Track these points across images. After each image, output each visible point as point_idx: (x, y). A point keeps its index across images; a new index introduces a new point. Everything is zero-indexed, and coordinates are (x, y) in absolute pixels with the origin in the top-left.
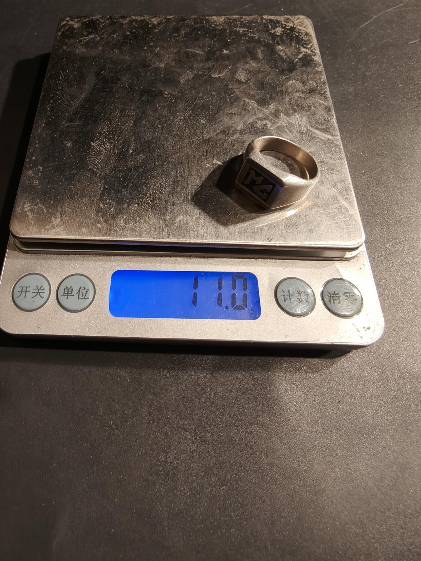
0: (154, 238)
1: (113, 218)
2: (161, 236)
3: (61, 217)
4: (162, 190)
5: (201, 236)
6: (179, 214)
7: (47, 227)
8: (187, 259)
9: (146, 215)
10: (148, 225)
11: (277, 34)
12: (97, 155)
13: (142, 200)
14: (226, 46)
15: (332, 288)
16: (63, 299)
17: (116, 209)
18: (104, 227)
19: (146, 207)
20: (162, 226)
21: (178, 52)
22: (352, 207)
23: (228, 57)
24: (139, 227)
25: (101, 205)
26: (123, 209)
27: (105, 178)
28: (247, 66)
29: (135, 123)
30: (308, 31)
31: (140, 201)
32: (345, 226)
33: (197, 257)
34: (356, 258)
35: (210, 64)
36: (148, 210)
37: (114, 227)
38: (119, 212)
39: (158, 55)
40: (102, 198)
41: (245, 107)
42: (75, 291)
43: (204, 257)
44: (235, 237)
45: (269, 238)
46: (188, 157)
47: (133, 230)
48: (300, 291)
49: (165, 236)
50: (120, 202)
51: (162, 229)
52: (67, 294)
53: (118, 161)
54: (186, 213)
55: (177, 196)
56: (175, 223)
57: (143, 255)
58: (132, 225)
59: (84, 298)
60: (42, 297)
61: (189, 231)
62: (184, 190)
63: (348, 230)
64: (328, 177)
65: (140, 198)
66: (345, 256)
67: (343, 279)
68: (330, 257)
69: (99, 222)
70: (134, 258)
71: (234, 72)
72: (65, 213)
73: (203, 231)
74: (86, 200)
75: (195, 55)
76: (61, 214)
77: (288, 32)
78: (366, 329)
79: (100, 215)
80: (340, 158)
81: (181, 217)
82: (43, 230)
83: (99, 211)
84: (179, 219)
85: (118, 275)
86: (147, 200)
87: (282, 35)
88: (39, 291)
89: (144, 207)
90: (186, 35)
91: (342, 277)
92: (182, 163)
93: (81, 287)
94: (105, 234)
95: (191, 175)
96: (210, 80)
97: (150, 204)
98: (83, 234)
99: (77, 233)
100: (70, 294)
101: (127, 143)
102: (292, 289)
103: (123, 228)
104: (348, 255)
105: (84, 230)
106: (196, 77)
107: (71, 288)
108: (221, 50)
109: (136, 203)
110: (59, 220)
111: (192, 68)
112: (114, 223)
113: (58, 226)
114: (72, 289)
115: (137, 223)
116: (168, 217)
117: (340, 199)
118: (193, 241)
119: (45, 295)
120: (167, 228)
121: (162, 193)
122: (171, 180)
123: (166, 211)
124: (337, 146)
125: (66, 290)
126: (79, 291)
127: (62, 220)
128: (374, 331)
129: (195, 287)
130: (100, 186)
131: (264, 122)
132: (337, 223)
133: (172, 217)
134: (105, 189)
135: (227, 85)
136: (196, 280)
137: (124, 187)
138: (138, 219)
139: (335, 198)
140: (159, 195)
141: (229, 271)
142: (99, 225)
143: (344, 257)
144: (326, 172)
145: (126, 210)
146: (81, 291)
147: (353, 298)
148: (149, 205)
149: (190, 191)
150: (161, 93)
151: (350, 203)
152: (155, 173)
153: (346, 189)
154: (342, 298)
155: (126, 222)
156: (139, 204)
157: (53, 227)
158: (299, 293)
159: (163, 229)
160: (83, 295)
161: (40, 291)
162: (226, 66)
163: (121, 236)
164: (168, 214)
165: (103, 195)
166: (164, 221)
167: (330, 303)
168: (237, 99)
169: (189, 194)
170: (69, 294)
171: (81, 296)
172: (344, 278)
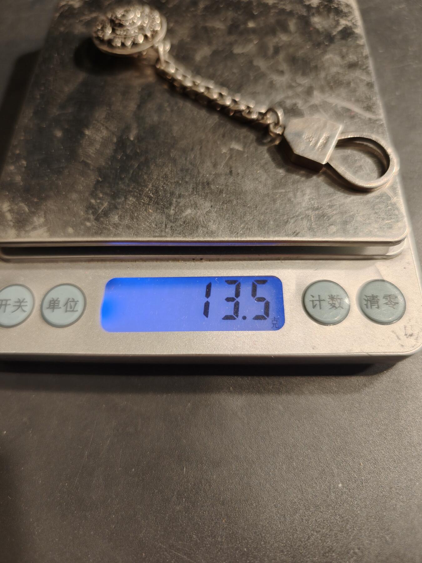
0: (155, 237)
1: (106, 214)
2: (163, 234)
3: (45, 217)
4: (167, 180)
5: (212, 233)
6: (186, 207)
7: (27, 229)
8: (198, 263)
9: (146, 210)
10: (148, 222)
11: (312, 6)
12: (91, 144)
13: (143, 193)
14: (253, 17)
15: (370, 292)
16: (48, 314)
17: (110, 204)
18: (94, 226)
19: (146, 200)
20: (164, 222)
21: (195, 27)
22: (396, 194)
23: (254, 31)
24: (137, 224)
25: (93, 201)
26: (119, 204)
27: (99, 170)
28: (276, 40)
29: (139, 107)
30: (348, 3)
31: (140, 194)
32: (386, 217)
33: (210, 260)
34: (400, 257)
35: (232, 38)
36: (149, 204)
37: (106, 225)
38: (113, 207)
39: (171, 31)
40: (93, 194)
41: (272, 85)
42: (62, 303)
43: (218, 260)
44: (253, 232)
45: (295, 232)
46: (201, 142)
47: (129, 227)
48: (332, 295)
49: (168, 233)
50: (114, 196)
51: (164, 225)
52: (53, 307)
53: (115, 151)
54: (195, 206)
55: (185, 187)
56: (181, 218)
58: (127, 221)
59: (73, 311)
60: (24, 311)
61: (197, 227)
62: (194, 179)
63: (389, 221)
64: (367, 161)
65: (140, 191)
67: (383, 281)
68: (368, 255)
69: (88, 220)
70: (134, 263)
72: (50, 212)
73: (214, 226)
74: (74, 196)
75: (214, 30)
76: (45, 214)
78: (408, 336)
79: (91, 212)
81: (189, 211)
82: (23, 232)
83: (90, 207)
84: (187, 213)
85: (112, 283)
86: (148, 193)
87: (318, 7)
88: (20, 304)
89: (144, 200)
90: (206, 9)
91: (382, 277)
92: (192, 149)
93: (69, 299)
94: (96, 234)
95: (203, 162)
96: (231, 56)
97: (152, 198)
98: (69, 235)
99: (62, 234)
100: (57, 307)
101: (127, 129)
102: (325, 296)
103: (116, 226)
104: (393, 251)
105: (70, 230)
106: (215, 53)
107: (59, 300)
108: (245, 23)
109: (134, 196)
110: (42, 220)
111: (210, 43)
112: (106, 221)
113: (41, 226)
114: (59, 301)
115: (135, 220)
116: (172, 212)
118: (201, 239)
119: (28, 309)
120: (171, 224)
121: (167, 185)
122: (178, 169)
123: (171, 204)
124: (380, 126)
125: (52, 302)
126: (66, 304)
127: (46, 220)
128: (417, 339)
129: (208, 294)
130: (93, 177)
131: (294, 101)
132: (376, 213)
133: (178, 211)
134: (98, 181)
135: (251, 62)
136: (209, 287)
137: (122, 179)
138: (136, 215)
140: (163, 187)
141: (248, 275)
142: (88, 224)
143: (387, 254)
145: (122, 205)
146: (69, 304)
147: (394, 301)
148: (151, 198)
149: (201, 181)
151: (393, 189)
152: (159, 161)
154: (382, 301)
155: (121, 218)
156: (138, 198)
157: (35, 228)
158: (332, 298)
159: (166, 225)
160: (71, 308)
161: (22, 304)
162: (251, 41)
163: (115, 235)
164: (172, 208)
165: (95, 187)
166: (168, 217)
167: (367, 307)
168: (263, 75)
169: (200, 184)
171: (68, 309)
172: (385, 279)
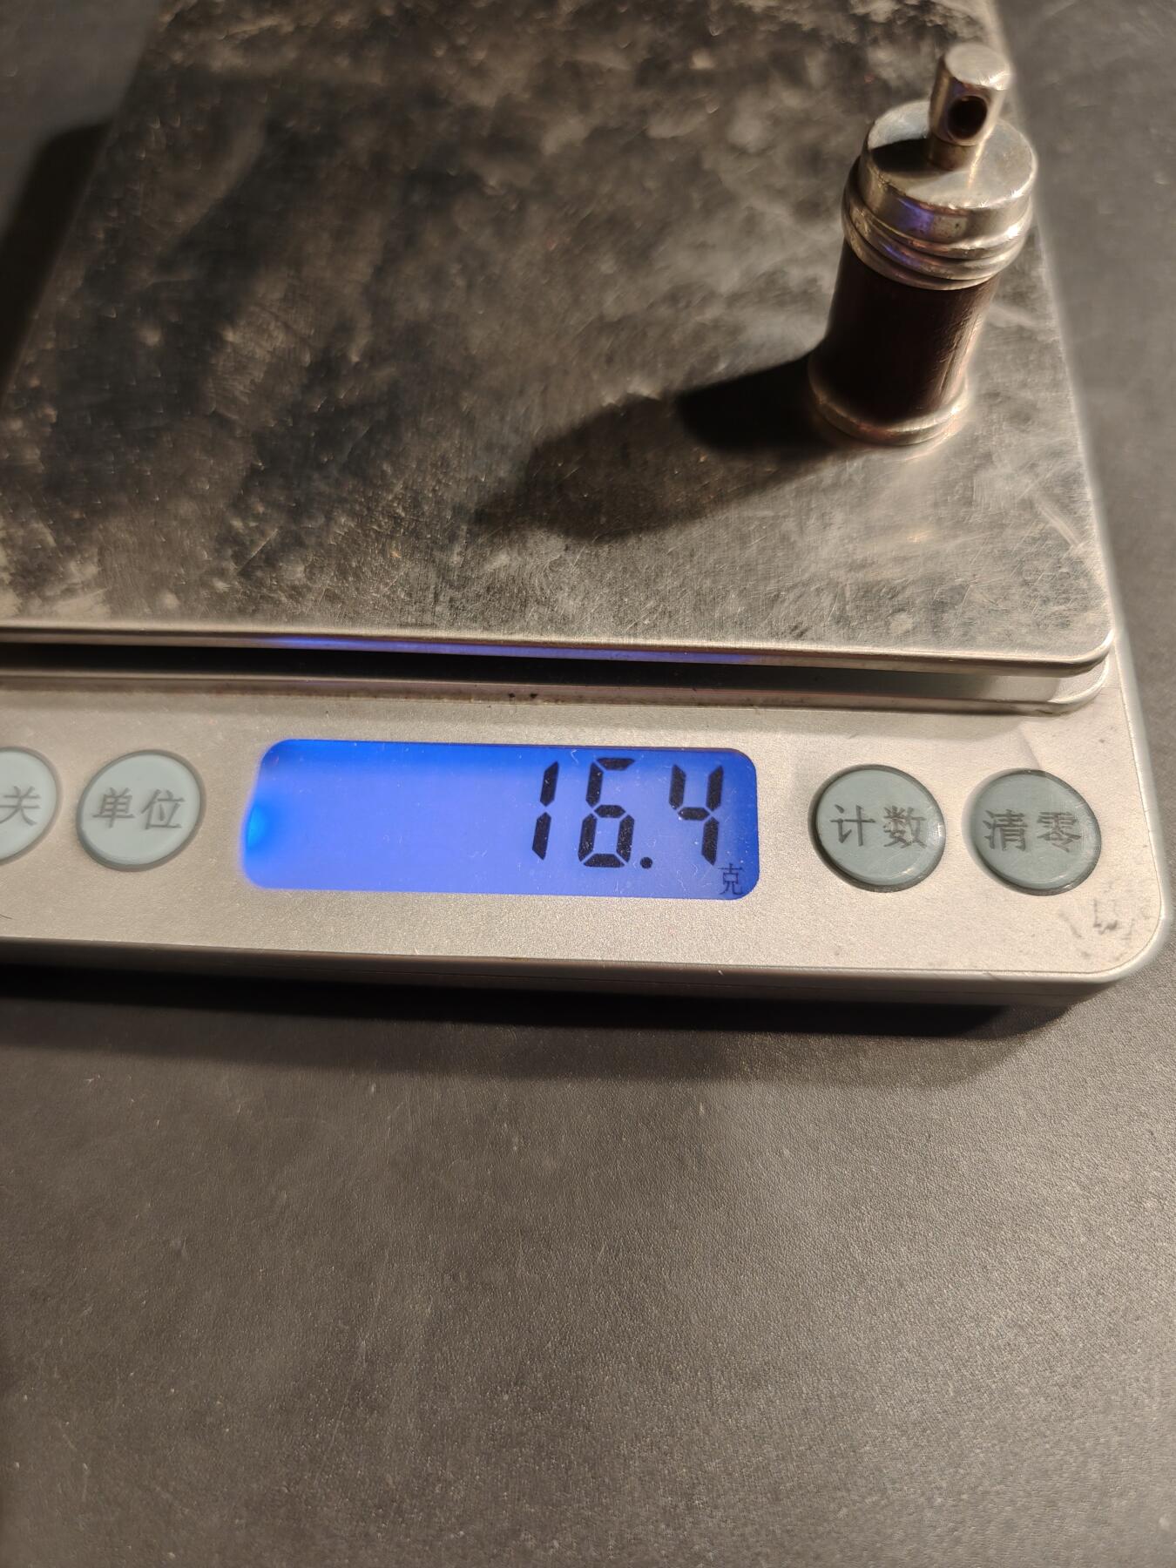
0: (403, 625)
1: (270, 559)
2: (428, 618)
3: (101, 562)
4: (445, 474)
5: (564, 623)
6: (495, 548)
7: (49, 593)
8: (523, 706)
9: (383, 552)
10: (387, 584)
11: (874, 18)
12: (241, 368)
13: (377, 506)
14: (707, 42)
15: (1003, 802)
16: (96, 832)
17: (284, 532)
18: (238, 592)
19: (386, 525)
20: (433, 587)
22: (1083, 534)
23: (707, 79)
24: (357, 589)
25: (237, 524)
26: (309, 533)
27: (260, 440)
28: (770, 105)
29: (380, 272)
30: (974, 15)
31: (369, 509)
32: (1052, 594)
33: (557, 699)
34: (1089, 710)
35: (646, 97)
36: (392, 537)
37: (270, 588)
38: (292, 543)
39: (479, 72)
40: (239, 505)
41: (752, 225)
42: (135, 805)
43: (580, 700)
44: (680, 624)
45: (796, 627)
46: (546, 373)
47: (331, 597)
48: (895, 809)
49: (441, 617)
50: (297, 512)
51: (431, 596)
52: (109, 813)
53: (307, 388)
54: (520, 546)
56: (479, 577)
57: (375, 693)
58: (326, 581)
59: (166, 826)
60: (29, 822)
61: (524, 604)
63: (1063, 607)
64: (1007, 441)
65: (369, 499)
66: (1051, 698)
67: (1040, 773)
68: (1002, 702)
69: (222, 574)
70: (343, 701)
71: (722, 122)
72: (116, 548)
74: (186, 508)
75: (596, 72)
76: (101, 553)
77: (912, 13)
78: (1102, 929)
79: (230, 552)
80: (1056, 385)
81: (502, 559)
82: (37, 602)
83: (228, 540)
84: (495, 564)
85: (280, 754)
86: (391, 506)
87: (889, 24)
88: (18, 802)
89: (380, 526)
90: (579, 15)
91: (1038, 765)
92: (521, 392)
93: (157, 792)
94: (242, 612)
96: (642, 144)
97: (402, 519)
98: (166, 615)
99: (147, 610)
100: (121, 813)
101: (344, 329)
102: (875, 809)
103: (296, 593)
104: (1069, 690)
105: (170, 600)
106: (598, 135)
107: (127, 794)
108: (686, 57)
109: (353, 514)
110: (92, 570)
111: (584, 107)
112: (271, 578)
113: (86, 586)
114: (129, 798)
115: (351, 579)
116: (456, 559)
117: (1046, 510)
118: (535, 637)
119: (39, 816)
120: (451, 593)
121: (447, 485)
122: (480, 444)
123: (453, 539)
124: (1048, 348)
125: (109, 800)
126: (149, 805)
127: (104, 570)
128: (1128, 937)
129: (547, 795)
130: (240, 459)
131: (811, 272)
132: (1026, 583)
133: (472, 558)
134: (254, 472)
135: (696, 161)
136: (551, 775)
137: (320, 467)
138: (354, 564)
139: (1028, 505)
140: (434, 491)
141: (662, 744)
142: (221, 586)
143: (1051, 701)
144: (1004, 428)
145: (318, 537)
146: (156, 807)
147: (1069, 831)
148: (396, 519)
150: (473, 182)
151: (1079, 521)
152: (428, 421)
153: (1069, 482)
154: (1035, 830)
155: (311, 571)
156: (363, 520)
157: (70, 592)
158: (895, 815)
159: (436, 596)
160: (161, 817)
161: (25, 802)
162: (700, 105)
163: (293, 618)
164: (457, 549)
165: (246, 487)
166: (443, 572)
167: (993, 846)
170: (118, 813)
171: (153, 822)
172: (1044, 770)
